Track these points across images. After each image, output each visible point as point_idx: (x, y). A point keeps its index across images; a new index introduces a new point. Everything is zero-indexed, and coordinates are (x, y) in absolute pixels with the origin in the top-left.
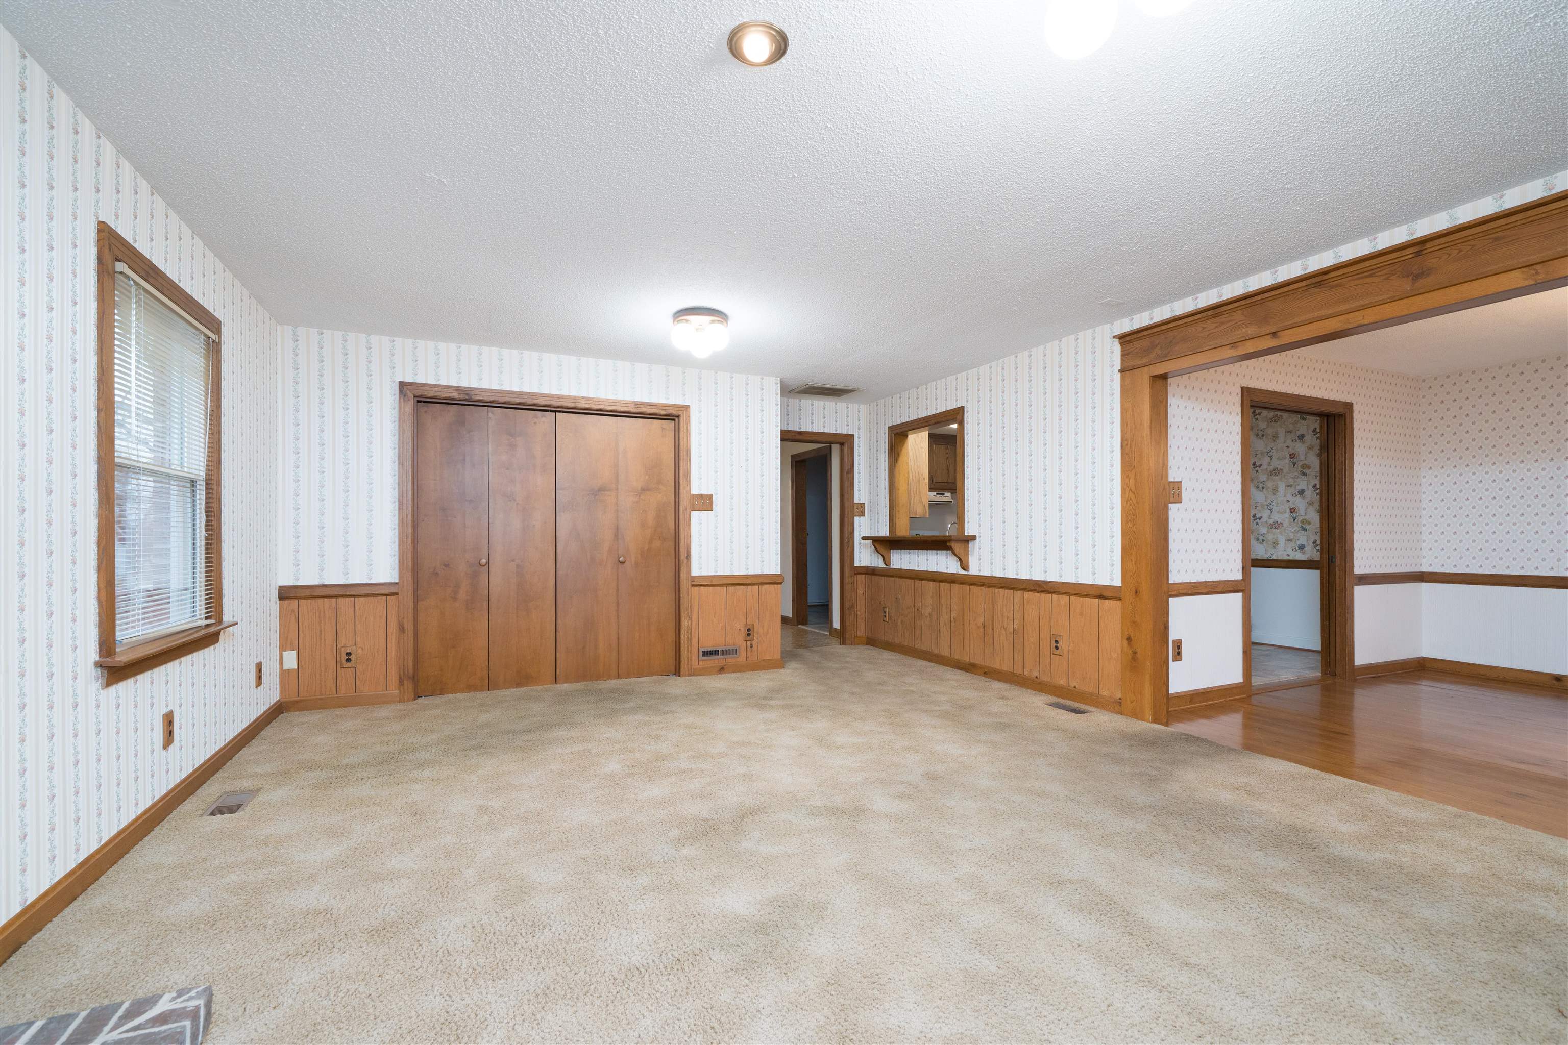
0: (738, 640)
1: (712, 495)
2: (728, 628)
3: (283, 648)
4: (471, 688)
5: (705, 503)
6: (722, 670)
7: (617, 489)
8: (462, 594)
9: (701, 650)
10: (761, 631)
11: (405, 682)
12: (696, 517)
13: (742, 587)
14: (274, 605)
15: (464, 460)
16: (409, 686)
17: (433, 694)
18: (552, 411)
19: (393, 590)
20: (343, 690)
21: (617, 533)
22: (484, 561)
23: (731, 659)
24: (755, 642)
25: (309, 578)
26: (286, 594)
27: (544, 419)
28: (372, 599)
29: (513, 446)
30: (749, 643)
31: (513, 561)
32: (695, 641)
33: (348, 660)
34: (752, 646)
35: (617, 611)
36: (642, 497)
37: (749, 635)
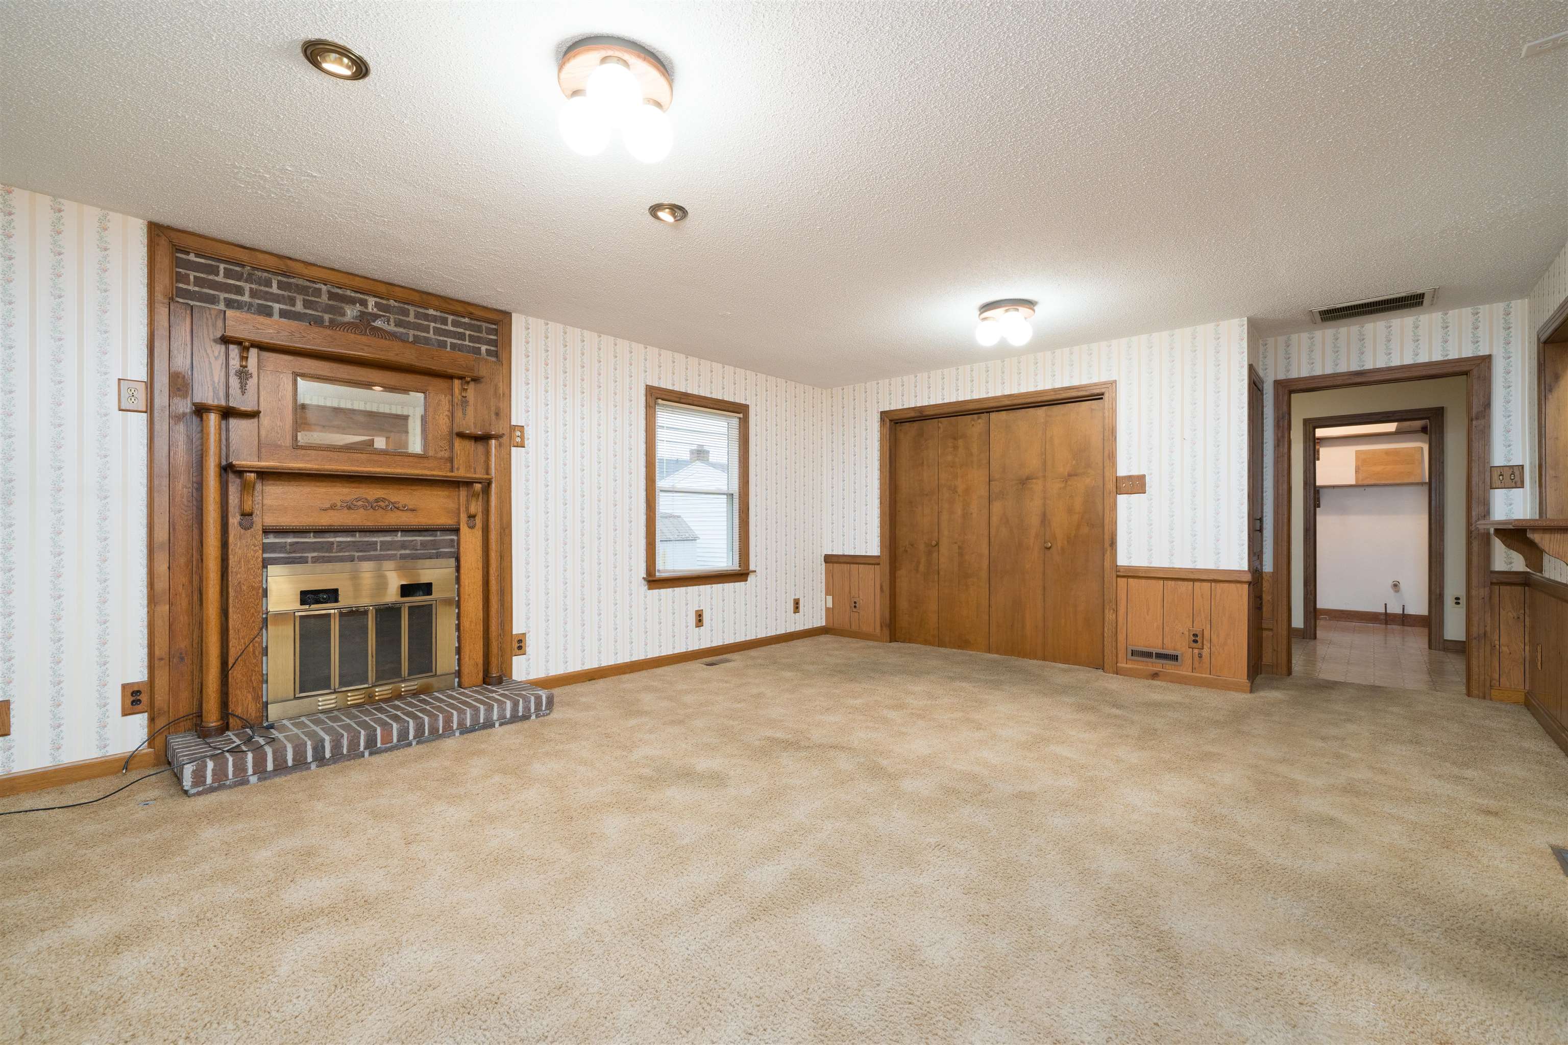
0: (1180, 646)
1: (1144, 476)
2: (1167, 629)
3: (827, 594)
4: (926, 642)
5: (1137, 485)
6: (1155, 676)
7: (1044, 477)
8: (922, 568)
9: (1130, 648)
10: (1214, 638)
11: (884, 629)
12: (1123, 500)
13: (1186, 583)
14: (821, 567)
15: (923, 463)
16: (887, 632)
17: (903, 642)
18: (987, 412)
19: (877, 561)
20: (853, 627)
21: (1044, 519)
22: (934, 543)
23: (1169, 667)
24: (1206, 652)
25: (838, 551)
26: (829, 559)
27: (980, 421)
28: (867, 566)
29: (955, 448)
30: (1196, 651)
31: (956, 543)
32: (1121, 637)
33: (855, 607)
34: (1200, 656)
35: (1044, 595)
36: (1069, 483)
37: (1195, 641)
